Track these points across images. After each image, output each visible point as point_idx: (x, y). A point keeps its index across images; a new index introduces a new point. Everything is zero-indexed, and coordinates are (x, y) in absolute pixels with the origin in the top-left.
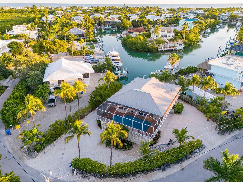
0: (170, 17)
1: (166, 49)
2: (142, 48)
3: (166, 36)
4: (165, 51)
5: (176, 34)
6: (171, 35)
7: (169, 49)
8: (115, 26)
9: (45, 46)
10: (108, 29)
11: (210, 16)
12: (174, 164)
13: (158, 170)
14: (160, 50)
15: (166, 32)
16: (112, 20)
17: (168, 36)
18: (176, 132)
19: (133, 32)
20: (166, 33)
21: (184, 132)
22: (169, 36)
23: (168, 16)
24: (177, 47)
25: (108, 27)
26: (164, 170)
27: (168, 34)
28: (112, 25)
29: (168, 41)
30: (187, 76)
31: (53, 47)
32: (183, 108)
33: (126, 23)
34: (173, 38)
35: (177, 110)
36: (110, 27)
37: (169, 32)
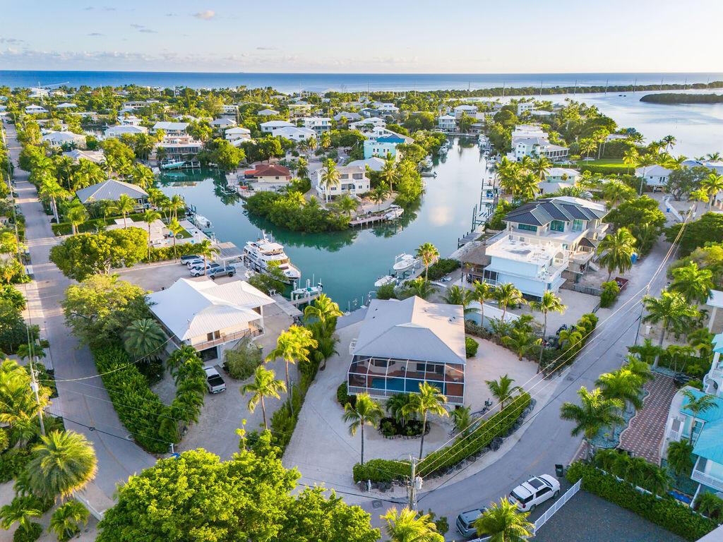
0: (325, 125)
1: (367, 221)
2: (314, 224)
3: (352, 187)
4: (364, 224)
5: (375, 179)
6: (364, 184)
7: (373, 219)
8: (194, 159)
10: (175, 169)
11: (418, 121)
12: (507, 436)
13: (488, 450)
14: (354, 223)
15: (350, 176)
16: (181, 143)
17: (357, 187)
18: (493, 385)
19: (259, 177)
20: (351, 180)
21: (506, 382)
22: (360, 187)
23: (320, 124)
24: (388, 215)
25: (174, 163)
26: (496, 448)
27: (357, 183)
28: (182, 158)
29: (360, 200)
30: (444, 281)
32: (477, 345)
34: (369, 190)
36: (180, 164)
37: (358, 177)
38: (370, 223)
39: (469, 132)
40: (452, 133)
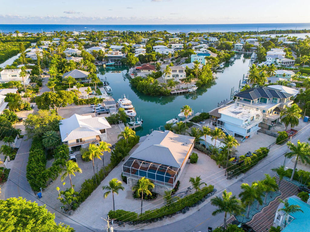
0: (181, 47)
1: (179, 92)
2: (154, 92)
3: (177, 76)
4: (178, 93)
5: (189, 72)
6: (183, 75)
7: (182, 91)
8: (119, 62)
9: (51, 99)
10: (111, 65)
11: (224, 46)
12: (193, 207)
13: (180, 213)
14: (172, 92)
15: (178, 71)
16: (115, 54)
17: (180, 76)
18: (192, 180)
19: (141, 70)
20: (178, 73)
21: (198, 179)
22: (181, 76)
23: (179, 47)
24: (189, 90)
25: (111, 63)
26: (184, 213)
27: (180, 74)
28: (115, 61)
29: (180, 82)
30: (201, 123)
31: (59, 99)
32: (197, 157)
33: (132, 59)
34: (185, 77)
35: (193, 160)
36: (113, 63)
37: (181, 71)
38: (181, 93)
39: (249, 51)
40: (240, 52)
